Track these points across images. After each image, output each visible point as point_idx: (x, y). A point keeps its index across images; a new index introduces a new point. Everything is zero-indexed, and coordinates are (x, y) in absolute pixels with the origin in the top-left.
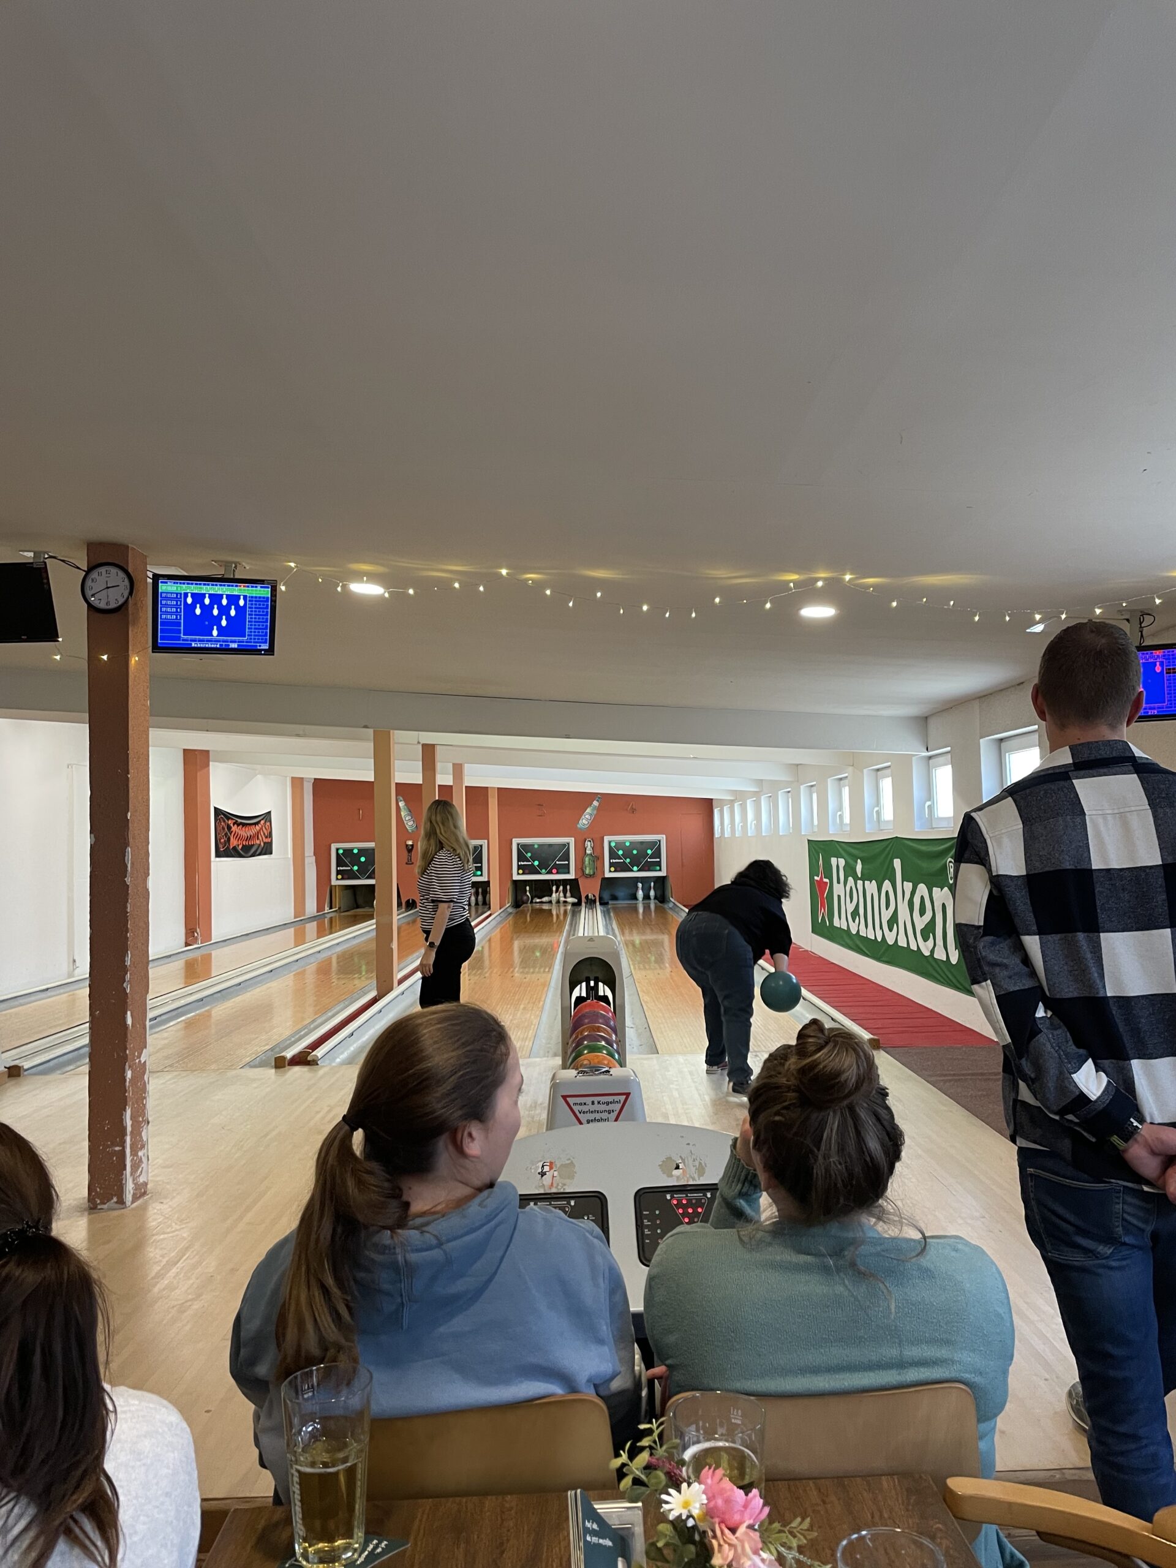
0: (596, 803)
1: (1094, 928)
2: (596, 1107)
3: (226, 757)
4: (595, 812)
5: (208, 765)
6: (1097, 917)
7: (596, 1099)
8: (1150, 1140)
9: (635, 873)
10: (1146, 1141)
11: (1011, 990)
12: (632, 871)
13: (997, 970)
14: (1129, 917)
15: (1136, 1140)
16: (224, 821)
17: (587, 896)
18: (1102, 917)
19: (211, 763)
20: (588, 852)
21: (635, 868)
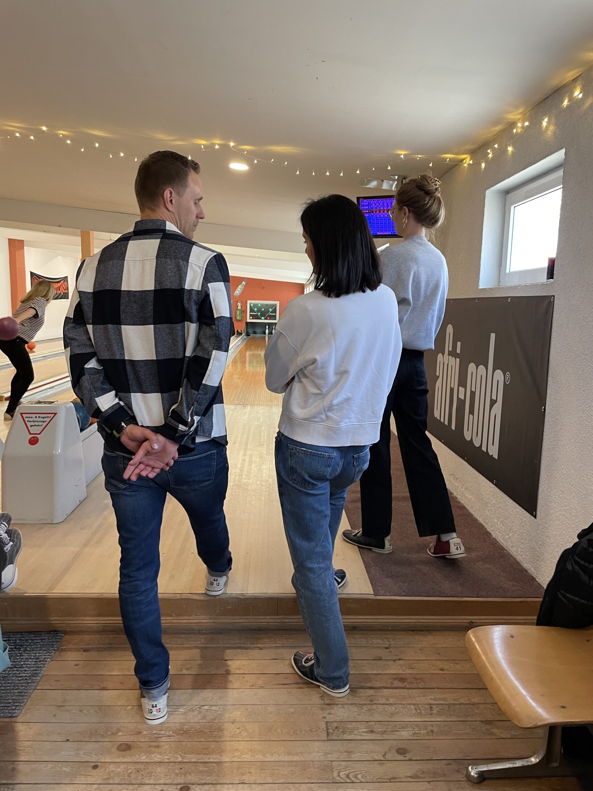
0: (244, 283)
1: (118, 322)
2: (38, 419)
3: (33, 245)
4: (243, 288)
5: (23, 248)
6: (120, 316)
7: (38, 415)
8: (128, 433)
9: (263, 321)
10: (127, 433)
11: (76, 353)
12: (261, 319)
13: (73, 342)
14: (136, 318)
15: (124, 433)
16: (37, 280)
17: (238, 331)
18: (123, 316)
19: (25, 247)
20: (239, 308)
21: (263, 318)
